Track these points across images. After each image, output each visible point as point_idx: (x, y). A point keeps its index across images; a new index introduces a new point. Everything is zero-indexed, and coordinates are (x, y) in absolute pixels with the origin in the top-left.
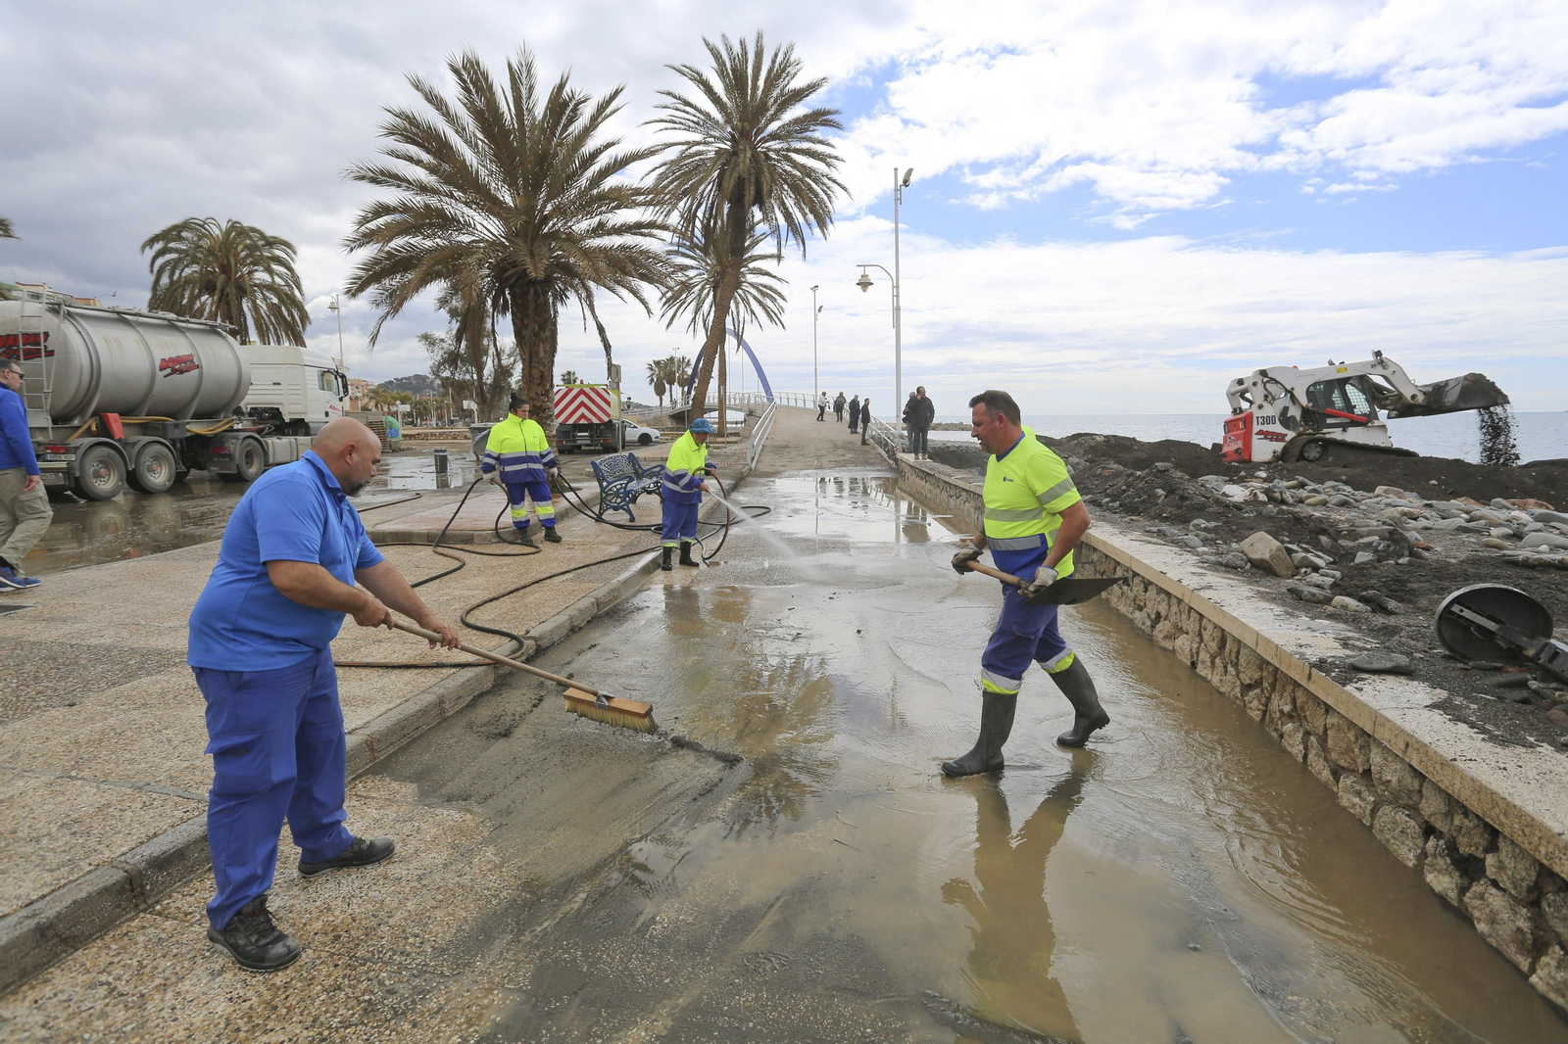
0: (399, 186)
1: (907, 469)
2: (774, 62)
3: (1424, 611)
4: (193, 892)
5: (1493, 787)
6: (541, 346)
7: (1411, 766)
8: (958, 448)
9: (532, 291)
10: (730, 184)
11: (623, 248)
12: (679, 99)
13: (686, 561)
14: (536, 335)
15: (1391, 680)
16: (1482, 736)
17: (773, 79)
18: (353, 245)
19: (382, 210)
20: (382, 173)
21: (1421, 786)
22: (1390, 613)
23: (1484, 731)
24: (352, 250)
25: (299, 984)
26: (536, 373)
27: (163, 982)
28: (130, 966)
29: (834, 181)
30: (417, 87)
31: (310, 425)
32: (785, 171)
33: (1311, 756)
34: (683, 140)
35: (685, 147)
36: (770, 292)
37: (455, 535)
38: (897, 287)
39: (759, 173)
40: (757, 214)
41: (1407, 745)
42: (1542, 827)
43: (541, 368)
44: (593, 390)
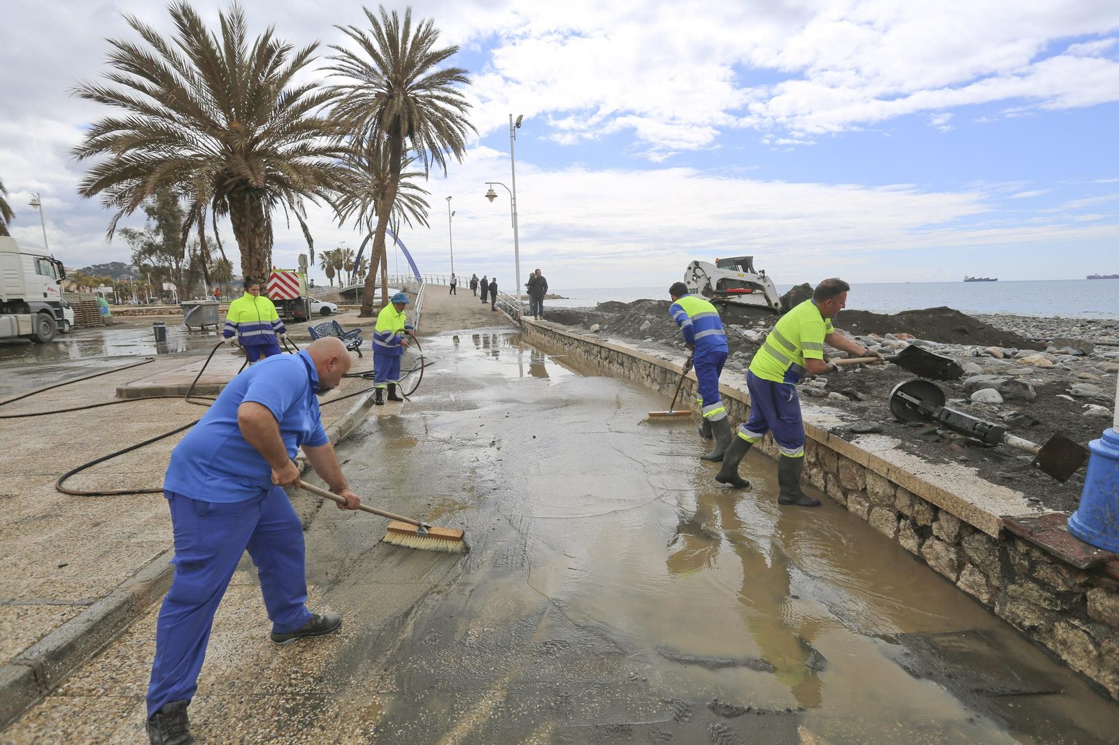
0: (125, 106)
1: (529, 327)
2: (419, 31)
3: (876, 397)
4: (87, 674)
5: (936, 485)
6: (257, 240)
7: (890, 482)
8: (562, 311)
9: (248, 197)
10: (388, 120)
11: (320, 165)
12: (346, 52)
13: (393, 397)
14: (253, 231)
15: (872, 436)
16: (924, 460)
17: (417, 44)
18: (83, 153)
19: (112, 125)
20: (108, 94)
21: (895, 492)
22: (860, 400)
23: (924, 458)
24: (82, 157)
25: (216, 720)
26: (254, 261)
27: (94, 740)
28: (56, 736)
29: (466, 122)
30: (135, 27)
31: (30, 304)
32: (430, 112)
33: (829, 486)
34: (350, 84)
35: (352, 89)
36: (417, 201)
37: (201, 388)
38: (515, 199)
39: (410, 112)
40: (408, 142)
41: (888, 470)
42: (963, 502)
43: (258, 257)
44: (284, 274)
